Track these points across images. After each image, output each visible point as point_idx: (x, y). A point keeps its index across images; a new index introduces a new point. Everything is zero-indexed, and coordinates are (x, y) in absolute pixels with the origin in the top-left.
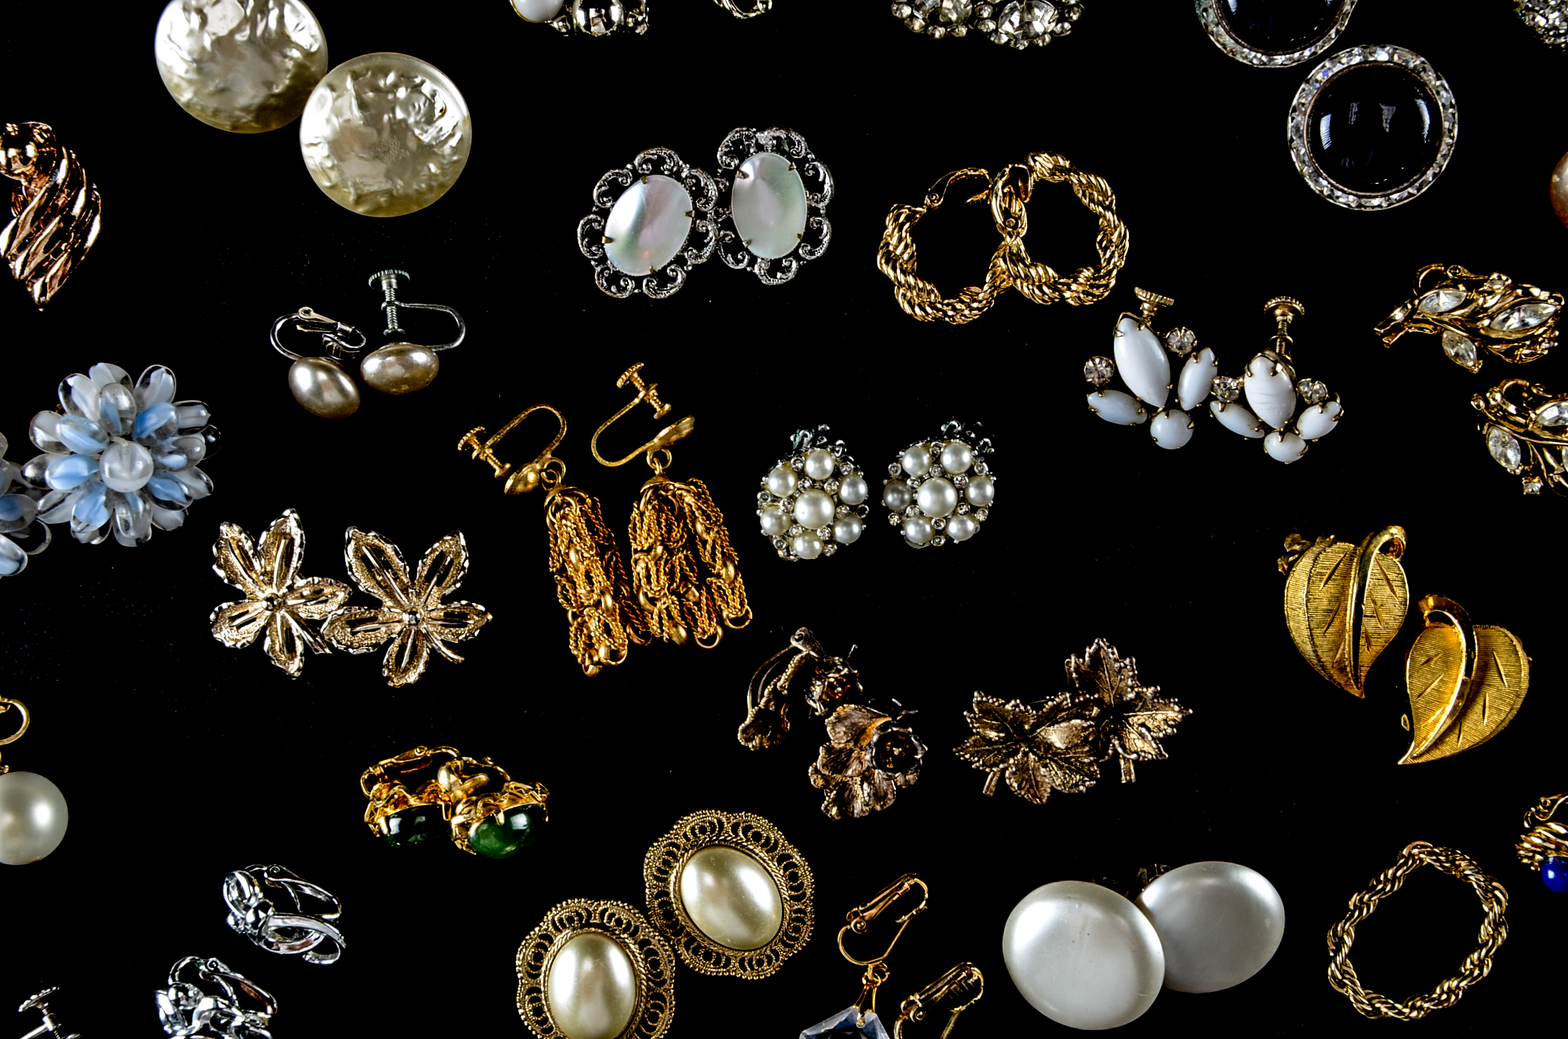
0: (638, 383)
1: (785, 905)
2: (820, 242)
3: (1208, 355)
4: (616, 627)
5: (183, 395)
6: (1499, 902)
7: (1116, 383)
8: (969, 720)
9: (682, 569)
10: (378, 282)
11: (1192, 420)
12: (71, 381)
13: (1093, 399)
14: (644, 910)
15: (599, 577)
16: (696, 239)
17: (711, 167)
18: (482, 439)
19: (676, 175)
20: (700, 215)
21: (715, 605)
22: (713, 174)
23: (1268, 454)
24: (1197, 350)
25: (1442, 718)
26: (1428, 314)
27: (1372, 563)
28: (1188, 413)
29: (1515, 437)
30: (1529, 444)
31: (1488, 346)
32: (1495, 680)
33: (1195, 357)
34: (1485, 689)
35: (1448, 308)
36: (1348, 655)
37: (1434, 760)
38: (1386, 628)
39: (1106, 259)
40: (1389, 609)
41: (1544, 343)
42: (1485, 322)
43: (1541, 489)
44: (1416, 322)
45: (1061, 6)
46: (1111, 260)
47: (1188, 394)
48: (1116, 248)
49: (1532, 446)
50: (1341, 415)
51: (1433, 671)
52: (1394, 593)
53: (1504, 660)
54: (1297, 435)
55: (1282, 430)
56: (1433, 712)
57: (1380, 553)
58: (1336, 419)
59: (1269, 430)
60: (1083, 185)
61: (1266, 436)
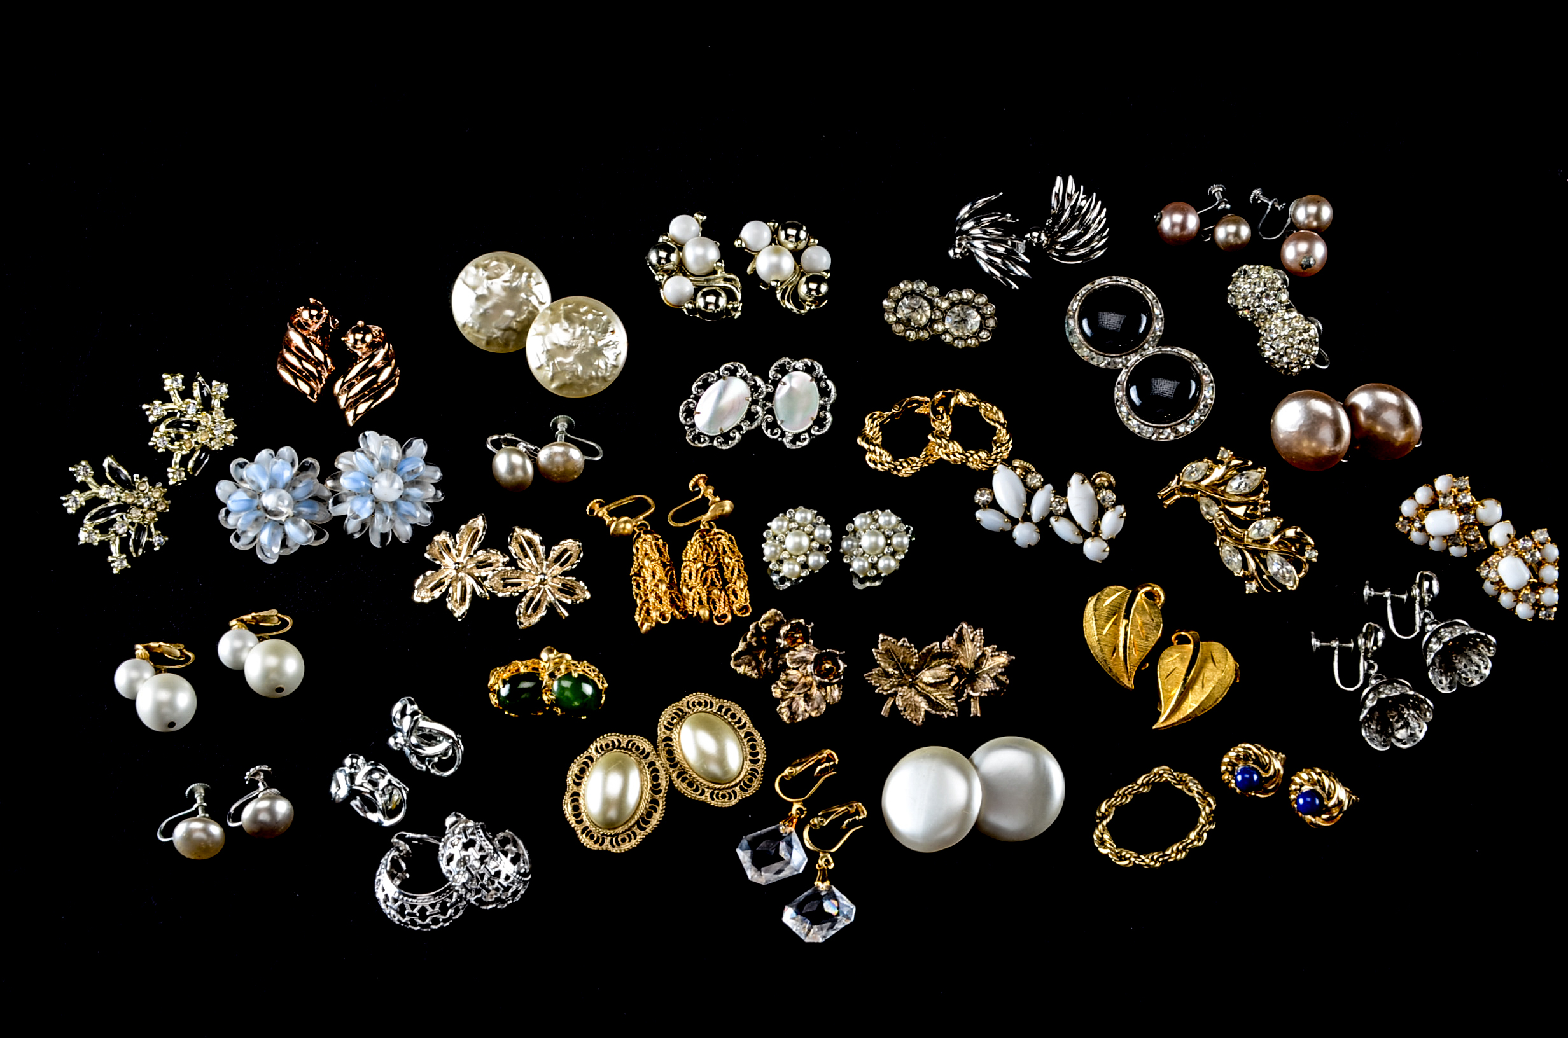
0: (702, 486)
1: (745, 762)
2: (825, 426)
3: (1049, 487)
4: (666, 600)
5: (429, 460)
6: (1209, 805)
7: (994, 505)
8: (875, 654)
9: (712, 579)
10: (555, 425)
11: (1039, 528)
12: (367, 433)
13: (979, 514)
14: (656, 747)
15: (659, 572)
16: (750, 416)
17: (765, 379)
18: (602, 505)
19: (744, 378)
20: (754, 402)
21: (729, 599)
22: (766, 382)
23: (1085, 555)
24: (1044, 484)
25: (1176, 692)
26: (1189, 483)
27: (1138, 598)
28: (1036, 524)
29: (1236, 548)
30: (1245, 552)
31: (1227, 507)
32: (1210, 665)
33: (1042, 488)
34: (1204, 670)
35: (1200, 477)
36: (1121, 655)
37: (1173, 724)
38: (1147, 640)
39: (997, 449)
40: (1149, 628)
41: (1261, 508)
42: (1223, 488)
43: (1257, 588)
44: (1183, 489)
45: (983, 316)
46: (999, 450)
47: (1037, 512)
48: (1004, 445)
49: (1248, 555)
50: (1125, 515)
51: (1174, 664)
52: (1152, 619)
53: (1216, 656)
54: (1101, 537)
55: (1093, 533)
56: (1172, 690)
57: (1143, 595)
58: (1121, 517)
59: (1085, 535)
60: (987, 410)
61: (1084, 541)
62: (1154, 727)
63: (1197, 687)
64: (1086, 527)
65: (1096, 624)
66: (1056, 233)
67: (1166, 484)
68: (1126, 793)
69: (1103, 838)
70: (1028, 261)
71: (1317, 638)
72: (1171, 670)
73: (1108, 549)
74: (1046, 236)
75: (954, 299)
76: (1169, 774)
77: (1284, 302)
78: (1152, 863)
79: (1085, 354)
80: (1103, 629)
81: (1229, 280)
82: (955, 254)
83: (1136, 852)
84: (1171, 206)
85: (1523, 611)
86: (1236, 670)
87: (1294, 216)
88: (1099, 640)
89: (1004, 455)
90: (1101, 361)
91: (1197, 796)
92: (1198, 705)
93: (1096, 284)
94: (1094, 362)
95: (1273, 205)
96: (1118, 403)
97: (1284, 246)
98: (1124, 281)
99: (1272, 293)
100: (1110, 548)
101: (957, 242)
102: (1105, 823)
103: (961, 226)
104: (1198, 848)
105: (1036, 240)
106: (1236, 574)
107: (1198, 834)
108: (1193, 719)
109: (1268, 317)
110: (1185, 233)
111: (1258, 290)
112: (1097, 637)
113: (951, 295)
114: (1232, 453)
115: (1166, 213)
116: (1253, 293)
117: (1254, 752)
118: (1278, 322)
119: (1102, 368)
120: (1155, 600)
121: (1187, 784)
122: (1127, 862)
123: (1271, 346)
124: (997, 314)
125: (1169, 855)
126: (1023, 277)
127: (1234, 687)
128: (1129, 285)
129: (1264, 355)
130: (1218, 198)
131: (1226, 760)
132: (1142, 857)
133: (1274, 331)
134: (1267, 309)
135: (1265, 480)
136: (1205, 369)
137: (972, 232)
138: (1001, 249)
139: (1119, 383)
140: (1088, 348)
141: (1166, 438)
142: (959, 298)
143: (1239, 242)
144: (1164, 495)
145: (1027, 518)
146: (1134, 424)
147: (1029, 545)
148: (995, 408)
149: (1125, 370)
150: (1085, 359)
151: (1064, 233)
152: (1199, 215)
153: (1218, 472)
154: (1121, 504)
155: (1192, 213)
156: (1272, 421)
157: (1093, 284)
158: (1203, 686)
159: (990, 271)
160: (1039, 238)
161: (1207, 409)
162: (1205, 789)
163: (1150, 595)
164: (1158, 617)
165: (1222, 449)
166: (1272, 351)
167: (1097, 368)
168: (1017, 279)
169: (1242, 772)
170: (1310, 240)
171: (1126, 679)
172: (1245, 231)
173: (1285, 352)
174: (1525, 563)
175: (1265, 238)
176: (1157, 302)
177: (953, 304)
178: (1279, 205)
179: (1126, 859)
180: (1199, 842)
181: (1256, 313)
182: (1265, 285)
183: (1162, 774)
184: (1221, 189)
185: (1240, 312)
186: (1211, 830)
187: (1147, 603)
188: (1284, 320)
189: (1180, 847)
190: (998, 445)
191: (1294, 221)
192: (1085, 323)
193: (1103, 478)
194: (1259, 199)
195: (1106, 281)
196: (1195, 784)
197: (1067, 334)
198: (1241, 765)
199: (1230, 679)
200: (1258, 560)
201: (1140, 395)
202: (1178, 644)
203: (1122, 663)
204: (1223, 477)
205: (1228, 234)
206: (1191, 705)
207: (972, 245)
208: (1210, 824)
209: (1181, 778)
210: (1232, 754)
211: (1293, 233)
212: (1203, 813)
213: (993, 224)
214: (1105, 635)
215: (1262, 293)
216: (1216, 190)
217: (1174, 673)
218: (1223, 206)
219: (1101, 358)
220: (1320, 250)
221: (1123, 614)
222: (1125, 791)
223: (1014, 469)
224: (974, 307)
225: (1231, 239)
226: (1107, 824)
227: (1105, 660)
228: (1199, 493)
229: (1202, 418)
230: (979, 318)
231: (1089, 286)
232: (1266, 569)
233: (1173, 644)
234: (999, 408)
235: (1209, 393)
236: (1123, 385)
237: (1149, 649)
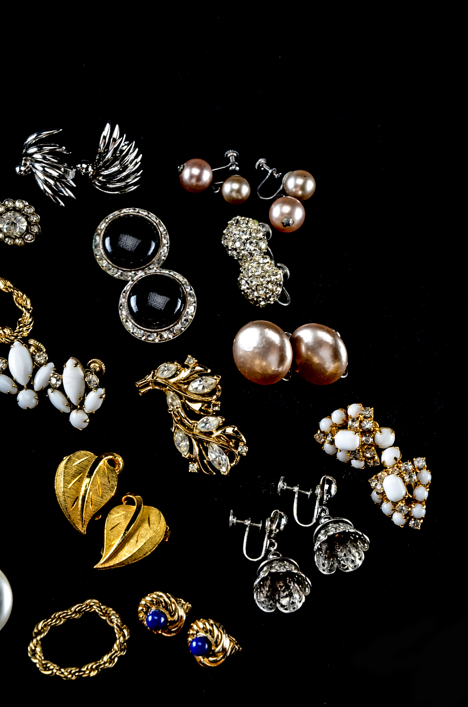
3: (51, 365)
7: (6, 372)
11: (38, 396)
23: (70, 422)
24: (48, 362)
25: (117, 542)
26: (161, 379)
27: (101, 464)
28: (36, 392)
29: (187, 435)
30: (193, 439)
31: (187, 401)
32: (146, 525)
33: (45, 365)
34: (140, 529)
35: (170, 376)
36: (80, 506)
37: (109, 567)
38: (102, 497)
39: (19, 328)
40: (105, 488)
41: (213, 407)
42: (186, 386)
43: (197, 469)
44: (156, 383)
45: (29, 223)
46: (21, 329)
47: (39, 382)
48: (26, 326)
49: (194, 443)
50: (104, 396)
51: (119, 520)
52: (109, 482)
53: (153, 518)
54: (84, 410)
55: (79, 406)
56: (114, 540)
57: (106, 462)
58: (101, 397)
59: (73, 407)
60: (19, 297)
61: (71, 411)
62: (95, 567)
63: (133, 541)
64: (74, 401)
65: (64, 479)
66: (101, 167)
67: (143, 377)
68: (61, 616)
69: (35, 650)
70: (75, 186)
71: (234, 515)
72: (116, 524)
73: (88, 421)
74: (93, 169)
75: (9, 206)
76: (97, 607)
77: (263, 249)
78: (70, 676)
79: (104, 265)
80: (69, 484)
81: (225, 226)
82: (21, 171)
83: (58, 666)
84: (192, 161)
85: (398, 519)
86: (166, 532)
87: (285, 184)
88: (64, 492)
89: (24, 333)
90: (116, 273)
91: (115, 627)
92: (131, 555)
93: (122, 212)
94: (109, 272)
95: (272, 173)
96: (121, 307)
97: (273, 206)
98: (144, 213)
99: (254, 241)
100: (90, 420)
101: (23, 162)
102: (39, 638)
103: (27, 149)
104: (109, 669)
105: (84, 171)
106: (183, 456)
107: (110, 658)
108: (126, 565)
109: (249, 259)
110: (200, 183)
111: (244, 237)
112: (63, 489)
113: (7, 203)
114: (196, 361)
115: (188, 165)
116: (240, 238)
117: (164, 600)
118: (255, 265)
119: (115, 278)
120: (114, 467)
121: (110, 617)
122: (50, 672)
123: (246, 282)
124: (41, 223)
125: (84, 671)
126: (69, 197)
127: (162, 545)
128: (147, 217)
129: (241, 287)
130: (231, 161)
131: (143, 602)
132: (63, 670)
133: (250, 271)
134: (249, 253)
135: (219, 386)
136: (191, 292)
137: (35, 156)
138: (55, 174)
139: (124, 292)
140: (106, 261)
141: (153, 340)
142: (13, 206)
143: (240, 197)
144: (140, 385)
145: (30, 386)
146: (130, 325)
147: (28, 408)
148: (25, 296)
149: (131, 282)
150: (104, 269)
151: (107, 169)
152: (213, 172)
153: (185, 374)
154: (102, 388)
155: (207, 169)
156: (235, 340)
157: (120, 211)
158: (137, 541)
159: (44, 189)
160: (87, 169)
161: (188, 323)
162: (123, 622)
163: (112, 463)
164: (114, 481)
165: (189, 356)
166: (247, 286)
167: (112, 278)
168: (64, 198)
169: (153, 614)
170: (293, 205)
171: (81, 526)
172: (245, 190)
173: (256, 288)
174: (404, 482)
175: (261, 198)
176: (166, 234)
177: (8, 210)
178: (277, 174)
179: (49, 670)
180: (110, 664)
181: (241, 255)
182: (250, 234)
183: (92, 606)
184: (235, 154)
185: (230, 252)
186: (121, 656)
187: (108, 468)
188: (259, 263)
189: (94, 667)
190: (21, 325)
191: (285, 188)
192: (107, 241)
193: (96, 364)
194: (262, 167)
195: (130, 211)
196: (116, 617)
197: (93, 247)
198: (153, 609)
199: (159, 539)
200: (201, 448)
201: (138, 303)
202: (126, 504)
203: (79, 513)
204: (187, 378)
205: (232, 190)
206: (124, 555)
207: (34, 167)
208: (121, 650)
209: (106, 611)
210: (148, 598)
211: (282, 196)
212: (118, 642)
213: (50, 153)
214: (70, 489)
215: (247, 240)
216: (231, 154)
217: (117, 527)
218: (233, 167)
219: (116, 270)
220: (299, 214)
221: (87, 474)
222: (60, 615)
223: (29, 346)
224: (23, 215)
225: (234, 195)
226: (41, 639)
227: (66, 508)
228: (168, 388)
229: (183, 329)
230: (26, 224)
231: (116, 213)
232: (207, 455)
233: (122, 503)
234: (28, 296)
235: (191, 309)
236: (126, 293)
237: (103, 505)
